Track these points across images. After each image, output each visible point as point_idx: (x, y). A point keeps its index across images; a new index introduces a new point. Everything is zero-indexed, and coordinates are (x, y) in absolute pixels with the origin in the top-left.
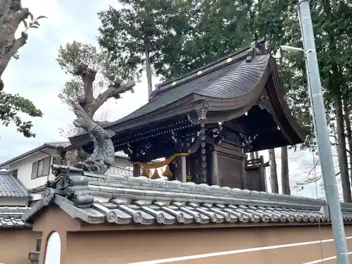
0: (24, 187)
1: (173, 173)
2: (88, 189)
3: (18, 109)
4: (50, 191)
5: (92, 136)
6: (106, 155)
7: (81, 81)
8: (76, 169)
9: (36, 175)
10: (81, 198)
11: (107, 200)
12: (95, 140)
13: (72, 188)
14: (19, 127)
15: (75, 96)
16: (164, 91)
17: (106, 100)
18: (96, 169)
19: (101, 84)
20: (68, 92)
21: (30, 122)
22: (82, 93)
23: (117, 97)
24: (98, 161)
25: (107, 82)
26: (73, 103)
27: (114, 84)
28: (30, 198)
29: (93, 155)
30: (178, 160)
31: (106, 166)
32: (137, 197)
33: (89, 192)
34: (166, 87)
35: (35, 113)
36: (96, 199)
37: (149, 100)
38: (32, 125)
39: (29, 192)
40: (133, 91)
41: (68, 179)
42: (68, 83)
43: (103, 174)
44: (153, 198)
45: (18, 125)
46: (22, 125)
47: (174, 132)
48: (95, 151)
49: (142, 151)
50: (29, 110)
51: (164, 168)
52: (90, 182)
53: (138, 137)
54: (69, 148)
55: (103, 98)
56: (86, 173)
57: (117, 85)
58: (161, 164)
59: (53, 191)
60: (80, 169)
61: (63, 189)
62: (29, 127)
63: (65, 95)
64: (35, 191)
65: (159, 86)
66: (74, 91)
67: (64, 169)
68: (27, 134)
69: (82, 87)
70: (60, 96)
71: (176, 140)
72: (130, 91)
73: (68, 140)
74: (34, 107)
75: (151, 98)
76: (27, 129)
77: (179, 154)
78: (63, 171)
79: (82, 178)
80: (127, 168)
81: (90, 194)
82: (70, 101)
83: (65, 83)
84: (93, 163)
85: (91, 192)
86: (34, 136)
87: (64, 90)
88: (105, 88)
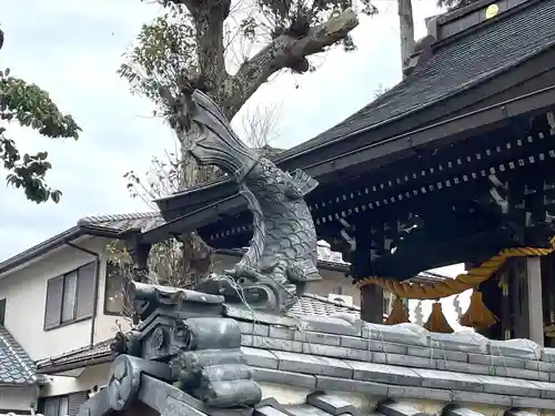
0: (25, 356)
1: (498, 315)
2: (243, 361)
3: (9, 117)
4: (127, 365)
5: (245, 190)
6: (291, 254)
7: (189, 22)
8: (204, 297)
9: (57, 320)
10: (224, 389)
11: (300, 398)
12: (255, 205)
13: (196, 355)
14: (12, 172)
15: (171, 71)
16: (459, 38)
17: (264, 80)
18: (263, 296)
19: (249, 29)
20: (149, 57)
21: (43, 155)
22: (192, 60)
23: (299, 65)
24: (268, 271)
25: (266, 21)
26: (164, 92)
27: (288, 24)
28: (43, 387)
29: (250, 252)
30: (515, 269)
31: (292, 289)
32: (395, 391)
33: (244, 368)
34: (461, 26)
35: (56, 126)
36: (267, 393)
37: (407, 73)
38: (47, 166)
39: (41, 369)
40: (350, 46)
41: (181, 327)
42: (148, 30)
43: (283, 313)
44: (445, 395)
45: (9, 165)
46: (20, 163)
47: (498, 174)
48: (256, 238)
49: (388, 242)
50: (38, 116)
51: (466, 298)
52: (247, 340)
53: (373, 196)
54: (159, 235)
55: (256, 73)
56: (232, 311)
57: (300, 28)
58: (453, 287)
59: (135, 365)
60: (214, 298)
61: (166, 359)
62: (41, 169)
63: (140, 69)
64: (57, 367)
65: (440, 24)
66: (168, 53)
67: (166, 296)
68: (36, 193)
69: (191, 41)
70: (125, 71)
71: (504, 205)
72: (341, 46)
73: (156, 209)
74: (52, 108)
75: (414, 63)
76: (35, 176)
77: (516, 252)
78: (166, 302)
79: (223, 325)
80: (332, 297)
81: (249, 377)
82: (155, 85)
83: (139, 30)
84: (254, 279)
85: (251, 369)
86: (56, 196)
87: (138, 51)
88: (262, 41)
